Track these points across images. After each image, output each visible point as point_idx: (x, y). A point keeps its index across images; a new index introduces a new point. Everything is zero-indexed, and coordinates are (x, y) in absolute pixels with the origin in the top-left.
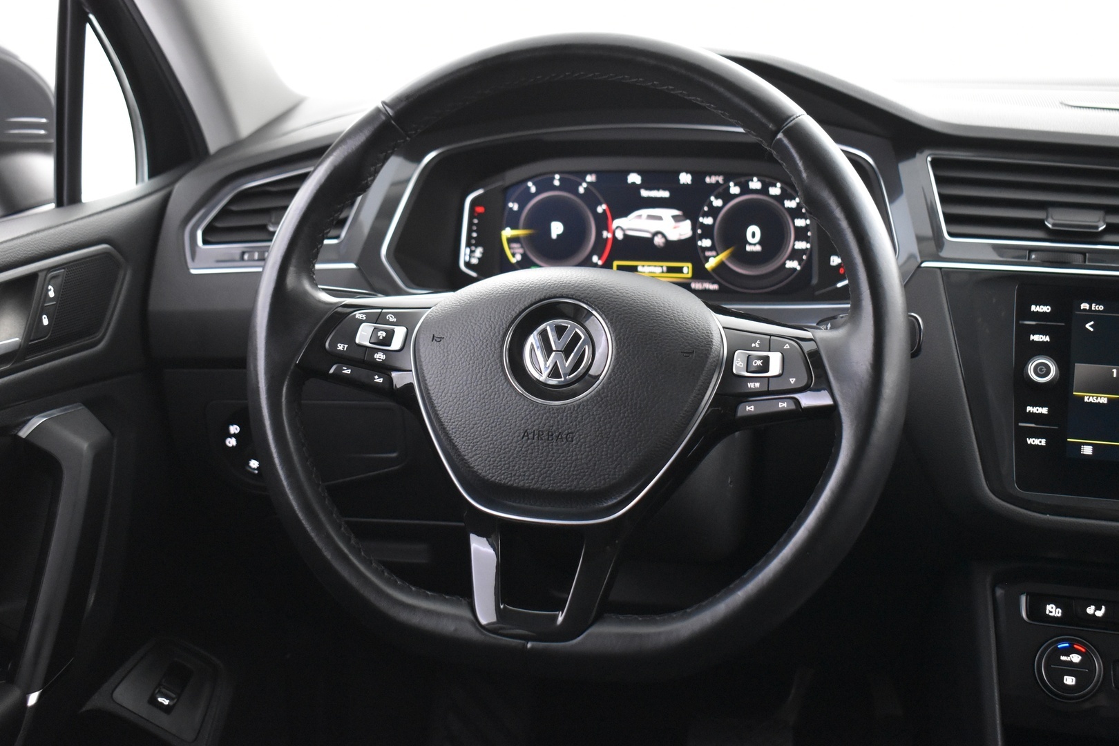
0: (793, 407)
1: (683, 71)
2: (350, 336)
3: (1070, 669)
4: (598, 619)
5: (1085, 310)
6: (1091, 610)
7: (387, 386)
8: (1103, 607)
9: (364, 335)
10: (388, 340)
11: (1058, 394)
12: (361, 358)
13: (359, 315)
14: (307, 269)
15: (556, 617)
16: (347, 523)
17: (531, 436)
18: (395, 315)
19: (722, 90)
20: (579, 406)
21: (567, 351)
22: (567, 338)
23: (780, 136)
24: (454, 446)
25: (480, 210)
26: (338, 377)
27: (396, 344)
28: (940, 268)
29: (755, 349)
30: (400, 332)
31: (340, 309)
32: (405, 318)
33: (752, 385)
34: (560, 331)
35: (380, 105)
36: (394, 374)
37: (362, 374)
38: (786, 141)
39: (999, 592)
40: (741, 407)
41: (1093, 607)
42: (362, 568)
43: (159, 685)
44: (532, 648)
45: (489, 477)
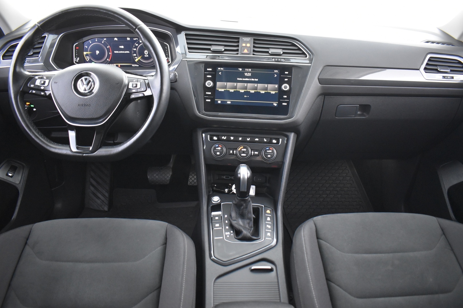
0: (143, 95)
1: (112, 14)
2: (34, 83)
3: (218, 151)
4: (100, 147)
5: (219, 70)
6: (223, 138)
7: (45, 95)
8: (226, 137)
9: (38, 83)
10: (44, 84)
11: (213, 89)
12: (38, 89)
13: (37, 77)
14: (22, 66)
15: (90, 148)
16: (38, 128)
17: (80, 105)
18: (46, 77)
19: (122, 18)
20: (91, 98)
21: (88, 84)
22: (87, 81)
23: (137, 30)
24: (62, 109)
25: (77, 48)
26: (32, 93)
27: (46, 84)
28: (187, 60)
29: (134, 82)
30: (47, 81)
31: (31, 76)
32: (48, 78)
33: (134, 91)
34: (86, 79)
35: (36, 24)
36: (46, 92)
37: (38, 92)
38: (138, 31)
39: (204, 135)
40: (131, 96)
41: (223, 137)
42: (42, 140)
43: (9, 171)
44: (84, 156)
45: (71, 116)
